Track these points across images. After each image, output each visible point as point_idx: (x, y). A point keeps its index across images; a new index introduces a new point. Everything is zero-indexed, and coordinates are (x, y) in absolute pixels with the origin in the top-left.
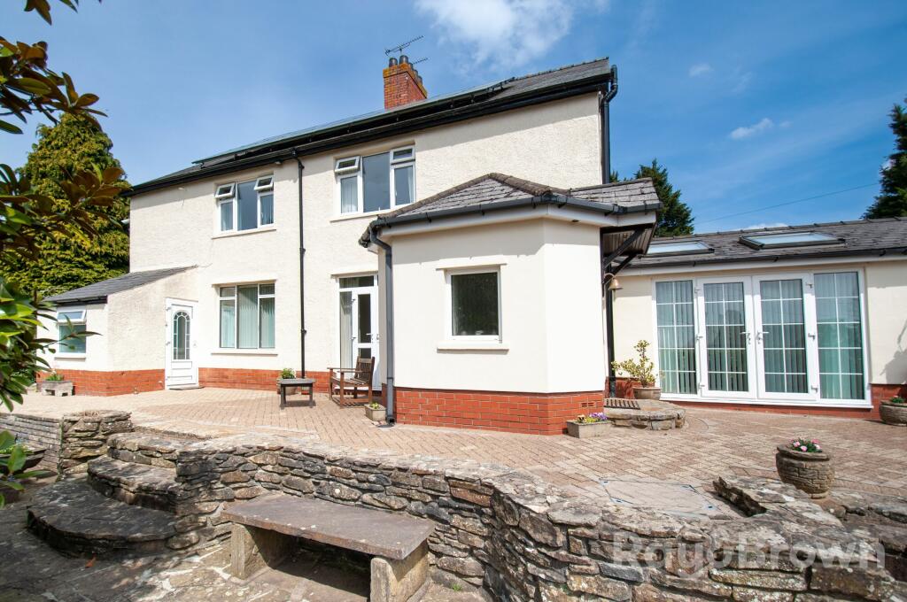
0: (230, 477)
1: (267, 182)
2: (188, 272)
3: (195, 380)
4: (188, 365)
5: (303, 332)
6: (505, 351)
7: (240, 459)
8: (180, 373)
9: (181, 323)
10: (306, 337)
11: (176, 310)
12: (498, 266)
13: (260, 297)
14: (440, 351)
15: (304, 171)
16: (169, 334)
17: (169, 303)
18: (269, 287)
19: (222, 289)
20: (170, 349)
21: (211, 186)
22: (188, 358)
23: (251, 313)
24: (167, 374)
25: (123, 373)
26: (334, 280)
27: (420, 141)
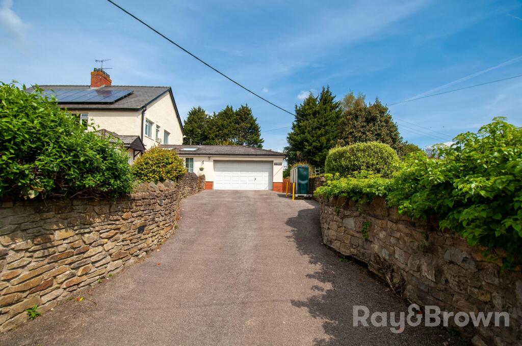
27: (90, 113)
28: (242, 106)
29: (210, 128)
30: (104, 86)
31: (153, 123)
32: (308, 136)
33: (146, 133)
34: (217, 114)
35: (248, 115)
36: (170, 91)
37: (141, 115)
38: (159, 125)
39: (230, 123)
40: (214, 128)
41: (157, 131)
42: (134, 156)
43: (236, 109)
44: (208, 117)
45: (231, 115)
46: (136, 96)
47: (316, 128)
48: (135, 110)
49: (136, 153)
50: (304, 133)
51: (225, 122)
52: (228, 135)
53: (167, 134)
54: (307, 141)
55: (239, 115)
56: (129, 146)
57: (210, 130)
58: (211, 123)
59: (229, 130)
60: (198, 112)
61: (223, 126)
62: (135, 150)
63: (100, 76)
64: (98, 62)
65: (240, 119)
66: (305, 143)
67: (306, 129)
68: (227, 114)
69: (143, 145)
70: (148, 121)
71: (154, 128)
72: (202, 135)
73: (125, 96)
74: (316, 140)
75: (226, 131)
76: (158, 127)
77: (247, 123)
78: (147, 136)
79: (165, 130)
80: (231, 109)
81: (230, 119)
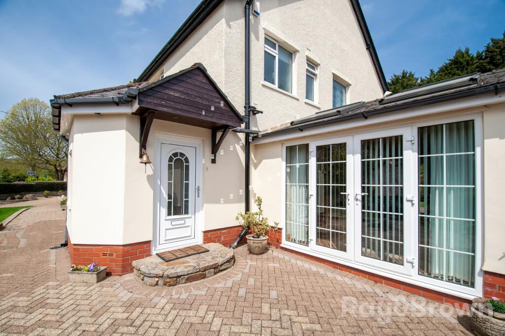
28: (492, 40)
31: (296, 51)
33: (268, 77)
37: (241, 20)
38: (316, 59)
41: (310, 78)
42: (215, 149)
53: (340, 85)
55: (486, 58)
70: (270, 41)
71: (298, 69)
76: (312, 64)
78: (276, 86)
79: (335, 76)
80: (467, 53)
81: (466, 69)
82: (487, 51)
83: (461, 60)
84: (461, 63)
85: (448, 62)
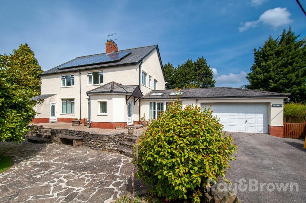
0: (59, 133)
1: (73, 76)
2: (55, 96)
3: (57, 120)
4: (55, 117)
5: (80, 110)
6: (107, 116)
7: (60, 131)
8: (53, 119)
9: (53, 108)
10: (81, 111)
11: (52, 104)
12: (106, 101)
13: (71, 102)
14: (98, 115)
15: (81, 74)
16: (50, 110)
17: (50, 103)
18: (73, 100)
19: (63, 100)
20: (51, 114)
21: (60, 75)
22: (55, 115)
23: (69, 106)
24: (50, 119)
25: (40, 119)
26: (87, 99)
27: (104, 70)
28: (199, 58)
29: (176, 76)
30: (113, 52)
31: (147, 74)
32: (273, 74)
33: (142, 83)
34: (180, 66)
35: (204, 63)
36: (157, 48)
37: (139, 69)
38: (151, 75)
39: (191, 71)
40: (179, 75)
41: (150, 80)
42: (135, 102)
43: (194, 61)
44: (174, 69)
45: (191, 65)
46: (134, 55)
47: (281, 66)
48: (134, 64)
49: (136, 99)
50: (268, 72)
51: (187, 71)
52: (189, 79)
53: (155, 81)
54: (271, 78)
55: (197, 65)
56: (131, 94)
57: (177, 77)
58: (177, 73)
59: (190, 76)
60: (168, 66)
61: (185, 73)
62: (135, 97)
63: (111, 45)
64: (110, 36)
65: (198, 67)
66: (269, 80)
67: (270, 68)
68: (188, 65)
69: (141, 92)
70: (143, 72)
71: (147, 78)
72: (171, 81)
73: (127, 56)
74: (283, 77)
75: (187, 77)
76: (150, 77)
77: (203, 70)
78: (143, 84)
79: (154, 79)
80: (191, 61)
81: (191, 68)
82: (197, 62)
83: (189, 64)
84: (189, 65)
85: (185, 63)
